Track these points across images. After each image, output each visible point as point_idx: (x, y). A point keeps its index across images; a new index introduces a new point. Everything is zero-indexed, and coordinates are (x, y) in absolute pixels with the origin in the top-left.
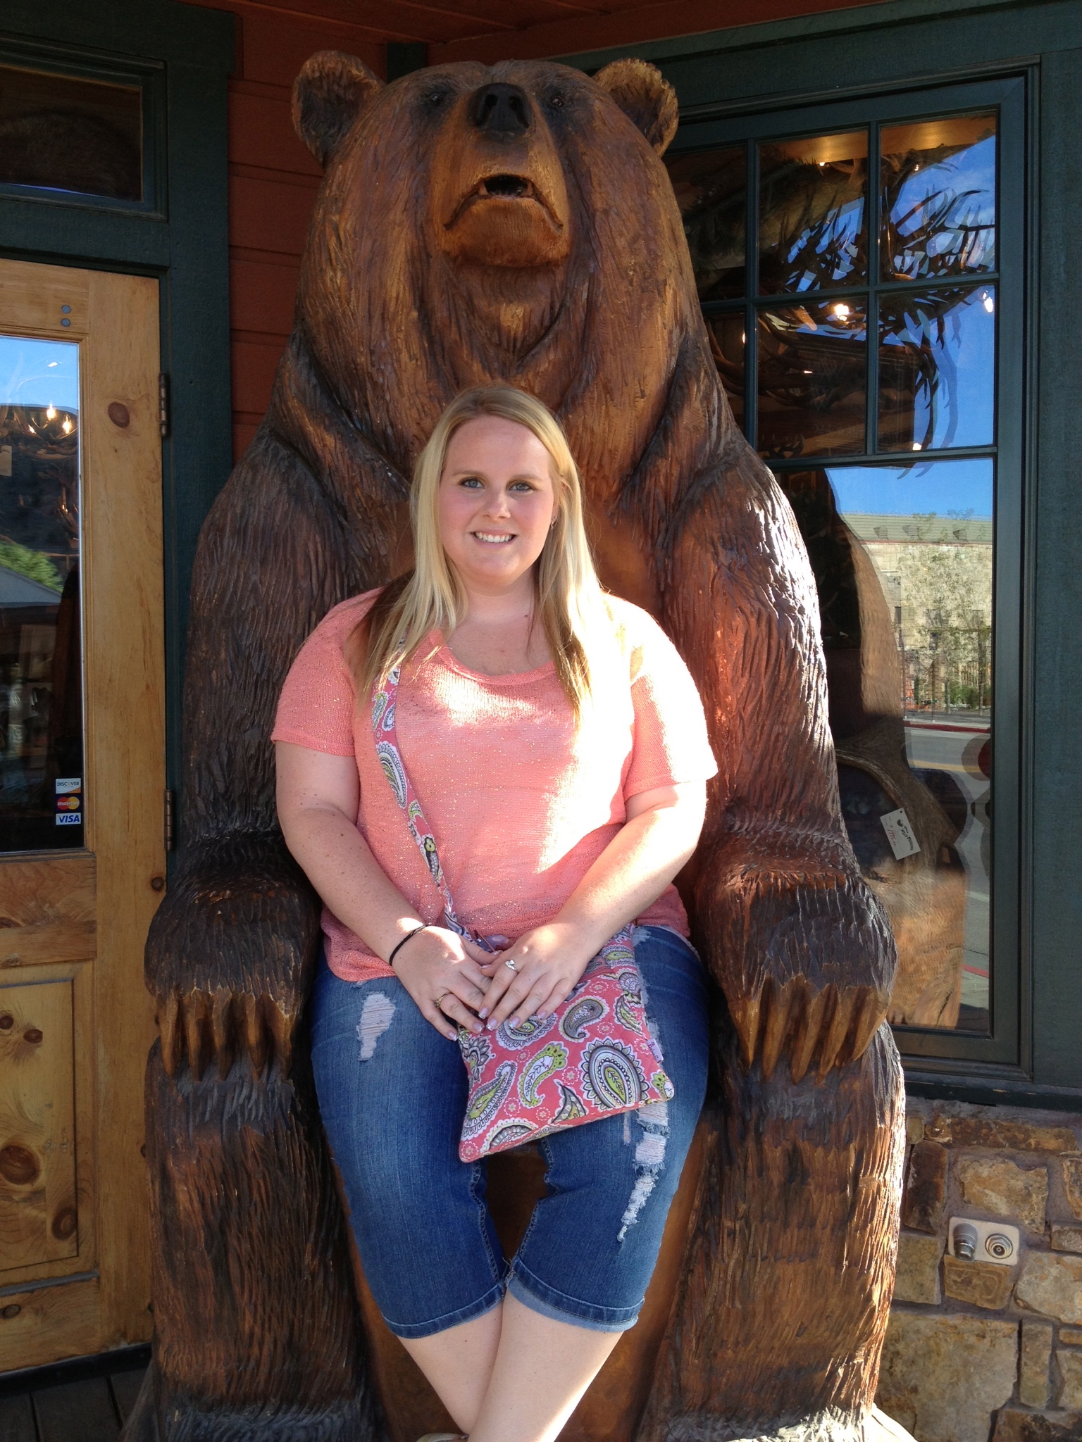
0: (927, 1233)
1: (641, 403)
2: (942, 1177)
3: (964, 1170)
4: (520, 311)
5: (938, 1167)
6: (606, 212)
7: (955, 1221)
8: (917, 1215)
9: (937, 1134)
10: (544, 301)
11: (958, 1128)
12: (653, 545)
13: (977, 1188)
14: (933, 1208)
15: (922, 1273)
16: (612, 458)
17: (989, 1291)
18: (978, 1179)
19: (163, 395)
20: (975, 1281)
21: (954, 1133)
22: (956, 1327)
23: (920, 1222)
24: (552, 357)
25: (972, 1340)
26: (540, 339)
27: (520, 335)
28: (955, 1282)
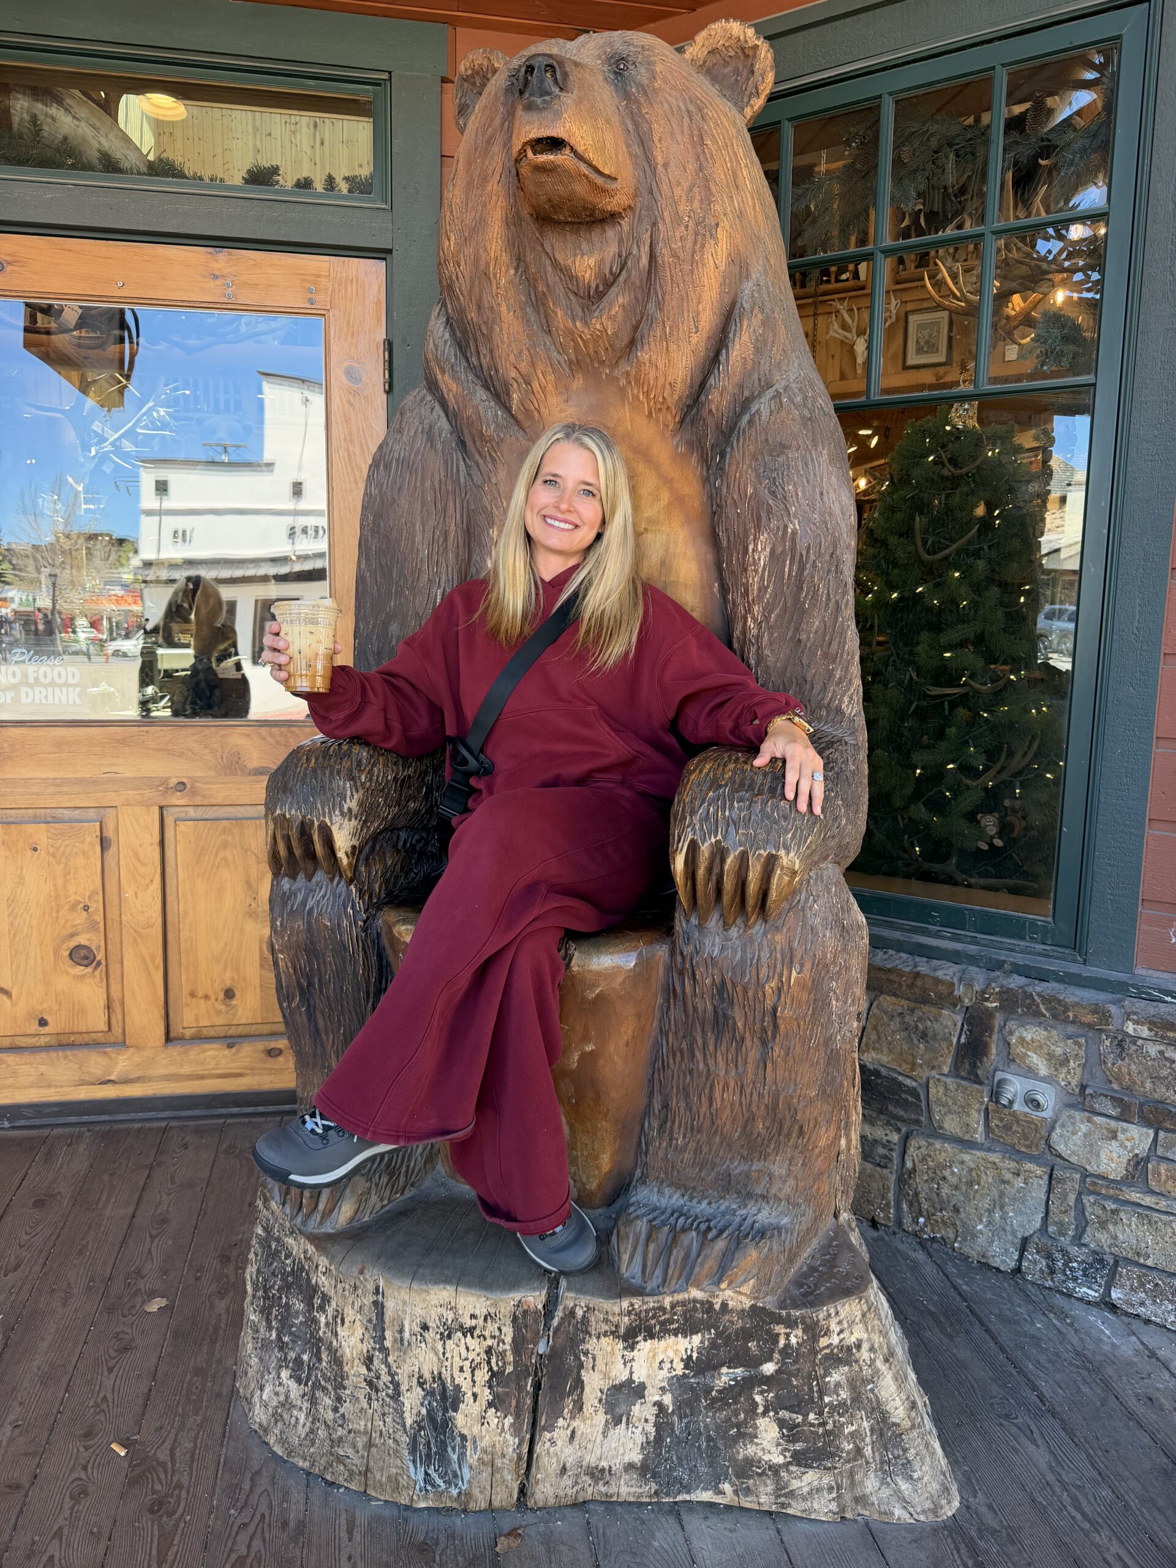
0: (976, 1082)
1: (695, 339)
2: (990, 1037)
3: (1011, 1033)
4: (592, 262)
5: (989, 1029)
6: (666, 165)
7: (999, 1075)
8: (967, 1066)
9: (987, 1000)
10: (612, 249)
11: (1005, 996)
12: (708, 470)
13: (1021, 1050)
14: (981, 1062)
15: (968, 1115)
16: (672, 390)
17: (1026, 1139)
18: (1022, 1040)
19: (387, 357)
20: (1015, 1128)
21: (1001, 1001)
22: (995, 1163)
23: (969, 1073)
24: (620, 300)
25: (1008, 1176)
26: (609, 285)
27: (593, 285)
28: (997, 1126)
